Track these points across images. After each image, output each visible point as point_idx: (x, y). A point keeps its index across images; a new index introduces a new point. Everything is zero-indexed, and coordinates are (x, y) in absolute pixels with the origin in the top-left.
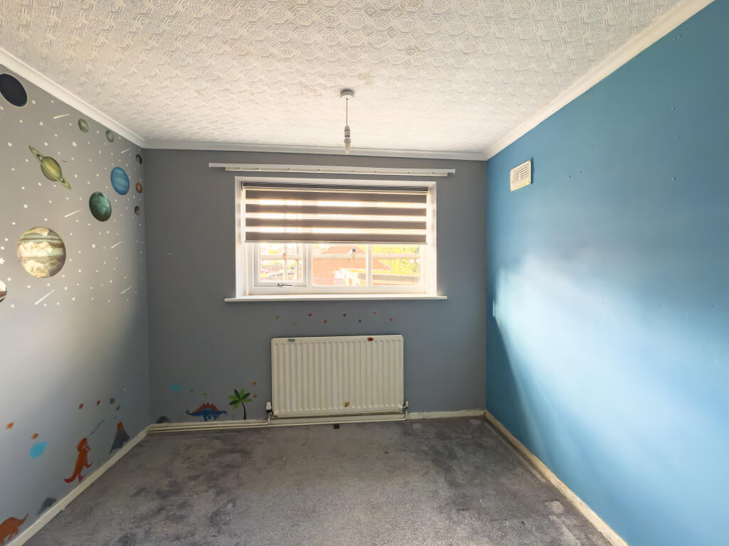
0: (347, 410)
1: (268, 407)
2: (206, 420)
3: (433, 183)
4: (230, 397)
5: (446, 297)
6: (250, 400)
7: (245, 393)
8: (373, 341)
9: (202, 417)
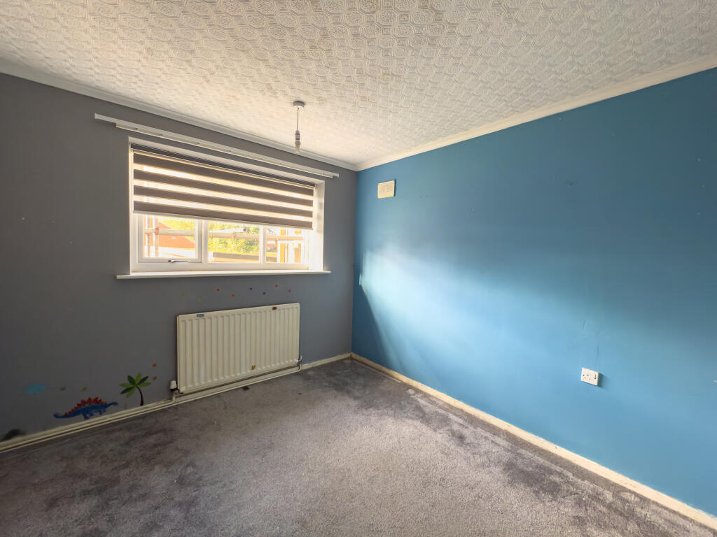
0: (255, 372)
1: (173, 385)
2: (86, 418)
3: (323, 181)
4: (122, 385)
5: (329, 272)
6: (149, 384)
7: (142, 377)
8: (277, 310)
9: (81, 416)
